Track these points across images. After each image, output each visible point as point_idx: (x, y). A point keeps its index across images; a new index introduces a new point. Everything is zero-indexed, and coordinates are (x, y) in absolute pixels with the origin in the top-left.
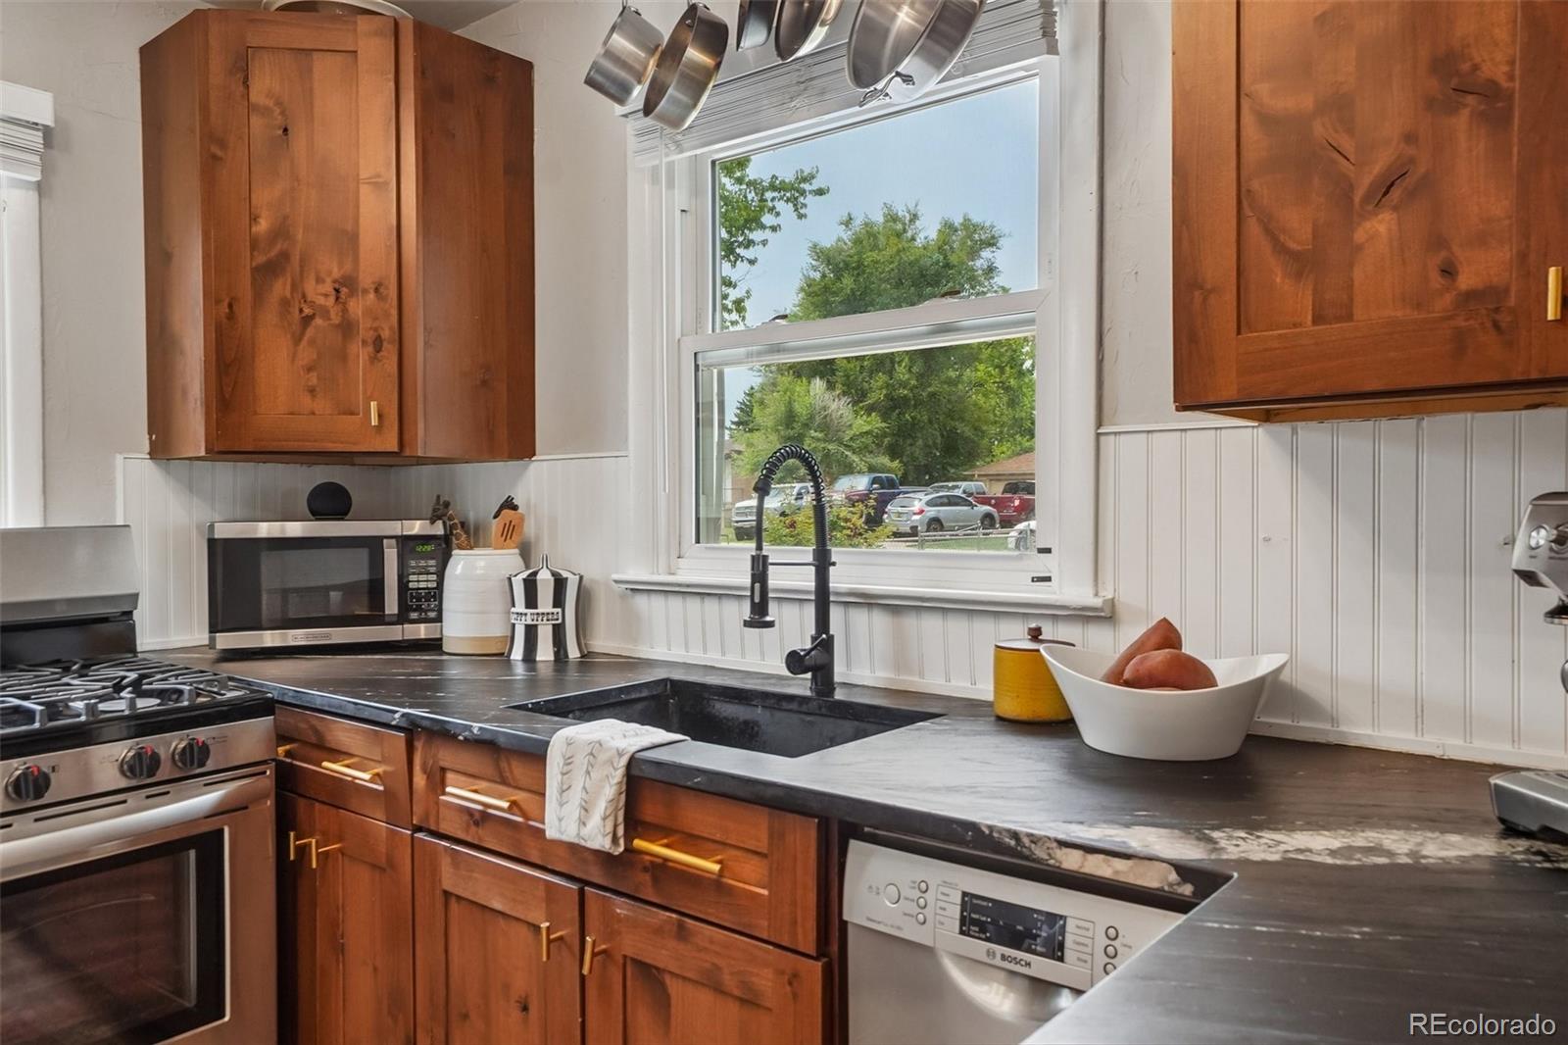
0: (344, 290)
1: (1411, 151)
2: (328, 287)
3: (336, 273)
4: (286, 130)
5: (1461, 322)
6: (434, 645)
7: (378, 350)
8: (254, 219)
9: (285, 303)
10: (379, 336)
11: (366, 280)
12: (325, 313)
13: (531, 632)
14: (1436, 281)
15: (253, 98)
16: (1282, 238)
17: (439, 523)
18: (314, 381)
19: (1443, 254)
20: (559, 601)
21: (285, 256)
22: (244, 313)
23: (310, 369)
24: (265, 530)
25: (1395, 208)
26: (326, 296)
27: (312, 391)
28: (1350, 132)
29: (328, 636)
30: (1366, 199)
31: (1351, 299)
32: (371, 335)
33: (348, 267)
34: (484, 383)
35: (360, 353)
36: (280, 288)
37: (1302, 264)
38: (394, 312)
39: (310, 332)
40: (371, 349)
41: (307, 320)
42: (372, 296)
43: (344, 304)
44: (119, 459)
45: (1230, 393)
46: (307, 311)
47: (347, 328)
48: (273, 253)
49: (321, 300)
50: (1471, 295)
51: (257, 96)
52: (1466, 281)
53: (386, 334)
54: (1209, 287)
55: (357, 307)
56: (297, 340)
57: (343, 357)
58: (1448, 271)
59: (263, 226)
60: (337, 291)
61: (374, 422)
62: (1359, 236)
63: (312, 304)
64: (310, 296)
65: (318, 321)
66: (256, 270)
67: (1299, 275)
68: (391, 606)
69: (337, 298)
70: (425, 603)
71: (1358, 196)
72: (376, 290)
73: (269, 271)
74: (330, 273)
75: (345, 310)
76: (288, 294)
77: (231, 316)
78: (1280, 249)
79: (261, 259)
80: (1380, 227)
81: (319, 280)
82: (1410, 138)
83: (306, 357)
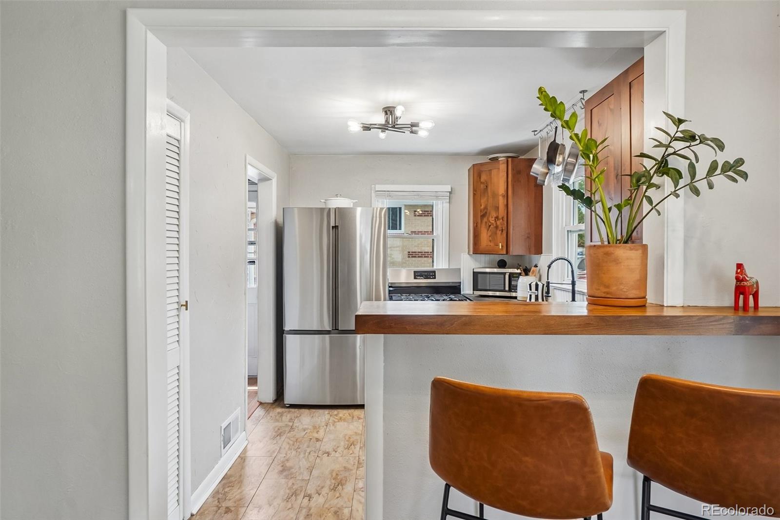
0: (496, 219)
2: (494, 219)
3: (495, 216)
4: (487, 187)
6: (515, 298)
7: (502, 232)
8: (481, 205)
9: (486, 223)
11: (500, 217)
12: (493, 224)
13: (531, 295)
15: (481, 181)
17: (519, 270)
18: (491, 239)
20: (537, 289)
21: (486, 212)
22: (479, 225)
23: (490, 236)
24: (488, 270)
27: (490, 241)
29: (495, 294)
32: (501, 228)
33: (497, 214)
34: (528, 237)
35: (499, 232)
36: (485, 220)
38: (506, 223)
39: (490, 228)
40: (501, 232)
41: (490, 226)
42: (501, 220)
44: (462, 254)
46: (490, 224)
47: (497, 227)
48: (484, 212)
49: (492, 222)
51: (482, 180)
53: (504, 228)
55: (498, 223)
56: (488, 230)
57: (496, 233)
59: (482, 207)
61: (500, 247)
63: (490, 222)
64: (491, 221)
65: (492, 226)
66: (481, 216)
68: (507, 288)
69: (495, 221)
70: (513, 288)
73: (483, 216)
75: (496, 224)
76: (486, 220)
77: (477, 226)
79: (482, 214)
81: (492, 217)
83: (489, 234)
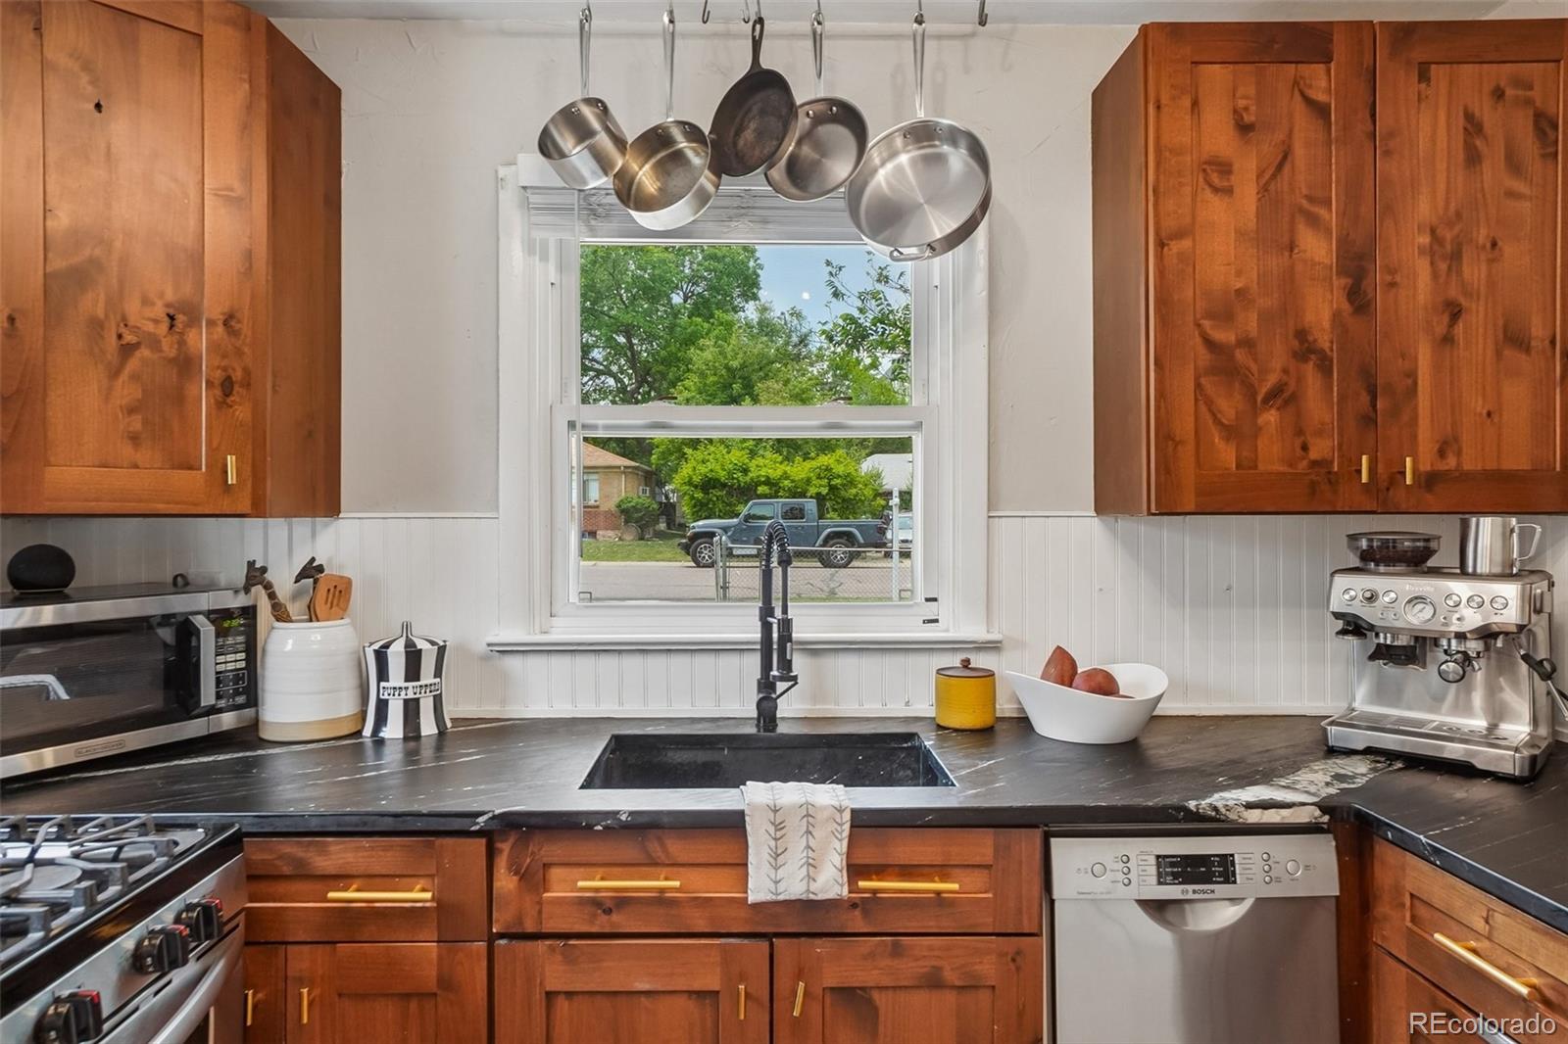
0: (180, 318)
1: (1285, 378)
2: (159, 312)
3: (171, 296)
4: (98, 104)
5: (1313, 477)
7: (227, 394)
8: (49, 210)
9: (96, 324)
10: (229, 378)
11: (212, 308)
12: (155, 343)
13: (412, 707)
14: (1299, 452)
16: (1219, 416)
18: (137, 426)
19: (1303, 438)
20: (440, 670)
21: (96, 264)
22: (32, 331)
23: (131, 411)
25: (1278, 409)
26: (156, 321)
27: (134, 438)
28: (1255, 360)
29: (120, 744)
30: (1266, 401)
31: (1257, 458)
32: (218, 374)
33: (187, 289)
35: (203, 396)
36: (89, 303)
37: (1230, 432)
38: (247, 351)
39: (133, 364)
40: (218, 392)
41: (127, 350)
42: (220, 328)
43: (182, 334)
45: (1192, 508)
46: (129, 338)
47: (185, 364)
48: (79, 258)
49: (150, 327)
50: (1314, 464)
51: (55, 53)
52: (1314, 455)
53: (238, 375)
54: (1177, 439)
55: (201, 341)
56: (115, 373)
57: (179, 399)
58: (1305, 448)
59: (65, 221)
60: (172, 318)
62: (1260, 421)
63: (136, 329)
64: (132, 321)
65: (145, 352)
66: (51, 277)
67: (1227, 439)
69: (172, 326)
71: (1259, 399)
72: (225, 323)
73: (73, 280)
74: (161, 295)
75: (182, 343)
76: (101, 313)
77: (13, 333)
78: (1217, 422)
79: (59, 264)
80: (1270, 417)
81: (145, 302)
82: (1285, 371)
83: (126, 391)
